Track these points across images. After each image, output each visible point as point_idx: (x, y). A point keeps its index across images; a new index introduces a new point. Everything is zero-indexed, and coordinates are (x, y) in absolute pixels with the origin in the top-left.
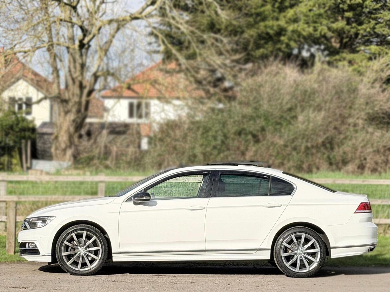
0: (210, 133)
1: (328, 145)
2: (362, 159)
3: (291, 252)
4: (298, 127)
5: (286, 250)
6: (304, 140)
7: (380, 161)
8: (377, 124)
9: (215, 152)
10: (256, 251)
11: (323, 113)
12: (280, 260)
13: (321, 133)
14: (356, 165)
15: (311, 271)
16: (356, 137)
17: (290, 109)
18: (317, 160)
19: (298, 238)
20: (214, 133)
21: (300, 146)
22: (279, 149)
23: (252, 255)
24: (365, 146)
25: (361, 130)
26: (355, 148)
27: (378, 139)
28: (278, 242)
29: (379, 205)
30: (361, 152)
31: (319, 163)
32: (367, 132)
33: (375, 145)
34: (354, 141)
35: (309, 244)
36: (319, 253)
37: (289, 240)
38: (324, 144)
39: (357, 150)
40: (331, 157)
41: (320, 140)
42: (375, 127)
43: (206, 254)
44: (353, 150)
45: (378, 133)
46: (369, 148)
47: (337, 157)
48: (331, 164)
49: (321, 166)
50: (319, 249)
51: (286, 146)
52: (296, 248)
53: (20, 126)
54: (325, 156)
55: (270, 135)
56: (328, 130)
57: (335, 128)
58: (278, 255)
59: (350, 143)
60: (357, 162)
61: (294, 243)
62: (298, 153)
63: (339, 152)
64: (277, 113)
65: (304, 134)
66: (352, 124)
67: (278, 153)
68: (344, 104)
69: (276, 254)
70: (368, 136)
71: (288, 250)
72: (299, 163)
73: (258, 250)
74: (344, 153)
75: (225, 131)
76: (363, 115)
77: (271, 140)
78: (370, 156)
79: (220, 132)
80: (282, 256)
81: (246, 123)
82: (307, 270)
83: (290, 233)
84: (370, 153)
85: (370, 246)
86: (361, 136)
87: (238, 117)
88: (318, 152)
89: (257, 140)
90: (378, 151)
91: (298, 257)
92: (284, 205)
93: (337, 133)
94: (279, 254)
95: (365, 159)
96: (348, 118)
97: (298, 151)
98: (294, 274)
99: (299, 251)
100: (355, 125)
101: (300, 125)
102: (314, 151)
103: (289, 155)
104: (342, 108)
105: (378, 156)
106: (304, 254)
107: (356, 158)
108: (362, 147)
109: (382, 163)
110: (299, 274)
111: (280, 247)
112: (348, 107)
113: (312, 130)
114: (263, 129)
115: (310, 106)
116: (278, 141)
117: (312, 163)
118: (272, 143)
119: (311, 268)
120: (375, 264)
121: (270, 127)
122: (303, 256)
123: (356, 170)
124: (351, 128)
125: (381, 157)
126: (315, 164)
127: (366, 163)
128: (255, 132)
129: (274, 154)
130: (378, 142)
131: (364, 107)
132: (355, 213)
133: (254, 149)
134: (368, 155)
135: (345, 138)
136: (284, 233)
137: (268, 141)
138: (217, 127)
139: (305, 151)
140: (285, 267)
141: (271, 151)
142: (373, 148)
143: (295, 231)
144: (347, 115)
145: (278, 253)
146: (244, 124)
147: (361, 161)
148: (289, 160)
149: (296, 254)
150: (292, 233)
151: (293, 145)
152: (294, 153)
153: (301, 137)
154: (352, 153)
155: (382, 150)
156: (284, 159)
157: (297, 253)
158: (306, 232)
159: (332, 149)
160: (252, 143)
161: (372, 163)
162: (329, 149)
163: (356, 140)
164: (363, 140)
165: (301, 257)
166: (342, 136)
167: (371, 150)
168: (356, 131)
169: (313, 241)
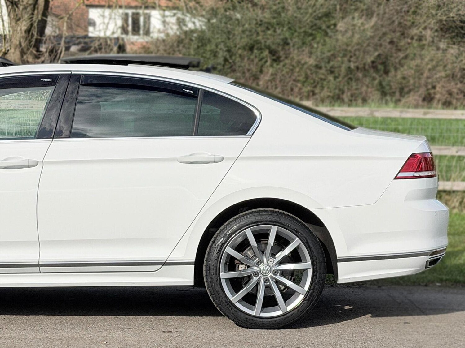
0: (208, 48)
1: (380, 67)
2: (430, 87)
3: (243, 268)
4: (337, 40)
5: (232, 264)
6: (345, 59)
7: (455, 91)
8: (452, 38)
10: (161, 266)
11: (374, 20)
12: (217, 287)
13: (370, 49)
14: (420, 96)
15: (290, 314)
16: (421, 56)
17: (327, 15)
18: (365, 88)
19: (261, 236)
20: (213, 47)
21: (340, 67)
22: (309, 72)
23: (151, 276)
24: (434, 68)
25: (429, 46)
26: (419, 71)
27: (454, 59)
28: (212, 245)
29: (453, 157)
30: (428, 78)
31: (366, 93)
32: (438, 49)
33: (449, 66)
34: (418, 61)
35: (287, 251)
36: (310, 272)
37: (240, 240)
38: (374, 65)
39: (422, 74)
40: (384, 84)
41: (369, 59)
42: (450, 41)
43: (40, 273)
44: (417, 74)
45: (454, 50)
46: (440, 71)
47: (392, 84)
48: (384, 94)
49: (370, 98)
50: (309, 262)
51: (318, 67)
52: (255, 259)
54: (376, 82)
55: (296, 51)
56: (381, 45)
57: (392, 42)
58: (213, 277)
59: (413, 63)
60: (422, 91)
61: (250, 247)
62: (335, 78)
63: (396, 76)
64: (307, 19)
65: (346, 50)
66: (416, 38)
67: (307, 77)
68: (405, 8)
69: (208, 274)
70: (440, 53)
71: (237, 265)
72: (337, 91)
73: (164, 264)
74: (404, 78)
75: (230, 44)
76: (432, 22)
77: (296, 58)
78: (442, 83)
79: (222, 46)
80: (221, 278)
81: (261, 34)
82: (279, 313)
83: (241, 223)
84: (441, 78)
85: (430, 255)
86: (429, 53)
87: (250, 24)
88: (365, 76)
89: (276, 59)
90: (453, 76)
91: (259, 279)
92: (229, 158)
93: (394, 51)
94: (215, 275)
95: (434, 87)
96: (410, 28)
97: (337, 75)
98: (250, 320)
99: (262, 267)
100: (420, 38)
101: (340, 37)
102: (360, 75)
103: (322, 80)
104: (403, 14)
105: (453, 83)
106: (275, 273)
107: (420, 86)
108: (430, 70)
109: (458, 94)
110: (261, 320)
111: (218, 257)
112: (410, 13)
113: (358, 44)
114: (285, 43)
115: (356, 10)
116: (307, 60)
117: (357, 92)
118: (299, 62)
119: (289, 308)
120: (441, 281)
121: (296, 40)
122: (272, 278)
123: (420, 103)
124: (415, 43)
125: (456, 84)
126: (361, 93)
127: (435, 93)
128: (273, 47)
129: (301, 78)
130: (453, 63)
131: (434, 12)
132: (396, 178)
133: (271, 70)
134: (439, 82)
135: (406, 57)
136: (227, 225)
137: (292, 59)
138: (219, 38)
139: (347, 75)
140: (228, 304)
141: (296, 74)
142: (446, 71)
143: (252, 219)
144: (409, 24)
145: (212, 271)
146: (258, 34)
147: (428, 90)
148: (322, 87)
149: (256, 274)
150: (247, 226)
151: (329, 66)
152: (331, 78)
153: (341, 55)
154: (414, 78)
155: (459, 75)
156: (315, 87)
157: (257, 272)
158: (279, 223)
159: (386, 72)
160: (269, 62)
161: (444, 93)
162: (382, 72)
163: (422, 59)
164: (432, 60)
165: (266, 280)
166: (401, 55)
167: (443, 74)
168: (422, 47)
169: (296, 242)
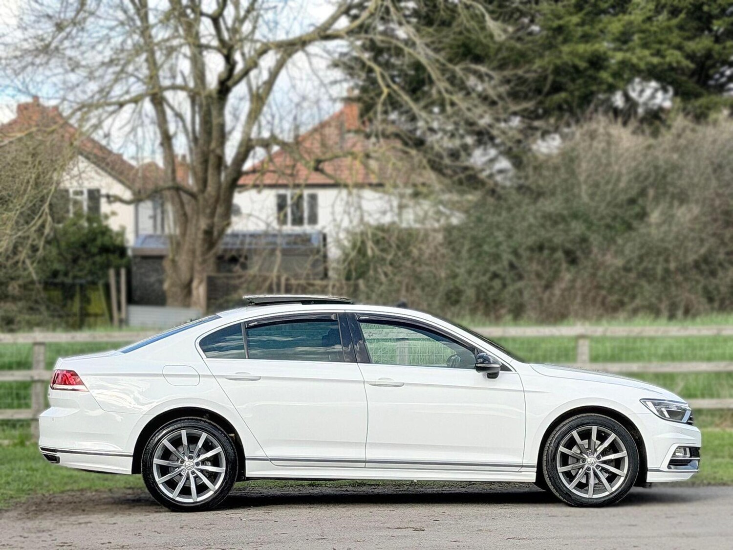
1: (704, 267)
4: (649, 234)
6: (661, 259)
9: (497, 283)
17: (632, 201)
18: (686, 294)
20: (492, 248)
21: (654, 269)
22: (616, 276)
38: (697, 265)
40: (711, 288)
41: (691, 258)
47: (721, 288)
48: (711, 300)
49: (694, 307)
51: (627, 269)
53: (99, 242)
54: (700, 287)
55: (598, 251)
62: (650, 282)
63: (725, 278)
64: (605, 209)
65: (660, 248)
67: (613, 283)
75: (514, 243)
77: (599, 260)
79: (505, 246)
81: (550, 229)
87: (535, 217)
88: (686, 279)
89: (573, 260)
101: (653, 231)
102: (680, 278)
103: (633, 285)
113: (676, 239)
114: (584, 239)
116: (613, 261)
117: (677, 300)
121: (596, 235)
128: (568, 245)
129: (606, 284)
133: (569, 276)
137: (594, 259)
139: (663, 279)
151: (641, 268)
152: (644, 283)
153: (655, 253)
156: (624, 295)
159: (713, 273)
160: (564, 266)
162: (707, 274)
